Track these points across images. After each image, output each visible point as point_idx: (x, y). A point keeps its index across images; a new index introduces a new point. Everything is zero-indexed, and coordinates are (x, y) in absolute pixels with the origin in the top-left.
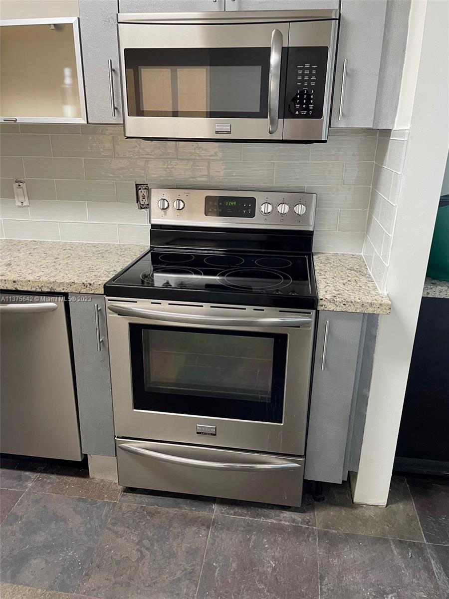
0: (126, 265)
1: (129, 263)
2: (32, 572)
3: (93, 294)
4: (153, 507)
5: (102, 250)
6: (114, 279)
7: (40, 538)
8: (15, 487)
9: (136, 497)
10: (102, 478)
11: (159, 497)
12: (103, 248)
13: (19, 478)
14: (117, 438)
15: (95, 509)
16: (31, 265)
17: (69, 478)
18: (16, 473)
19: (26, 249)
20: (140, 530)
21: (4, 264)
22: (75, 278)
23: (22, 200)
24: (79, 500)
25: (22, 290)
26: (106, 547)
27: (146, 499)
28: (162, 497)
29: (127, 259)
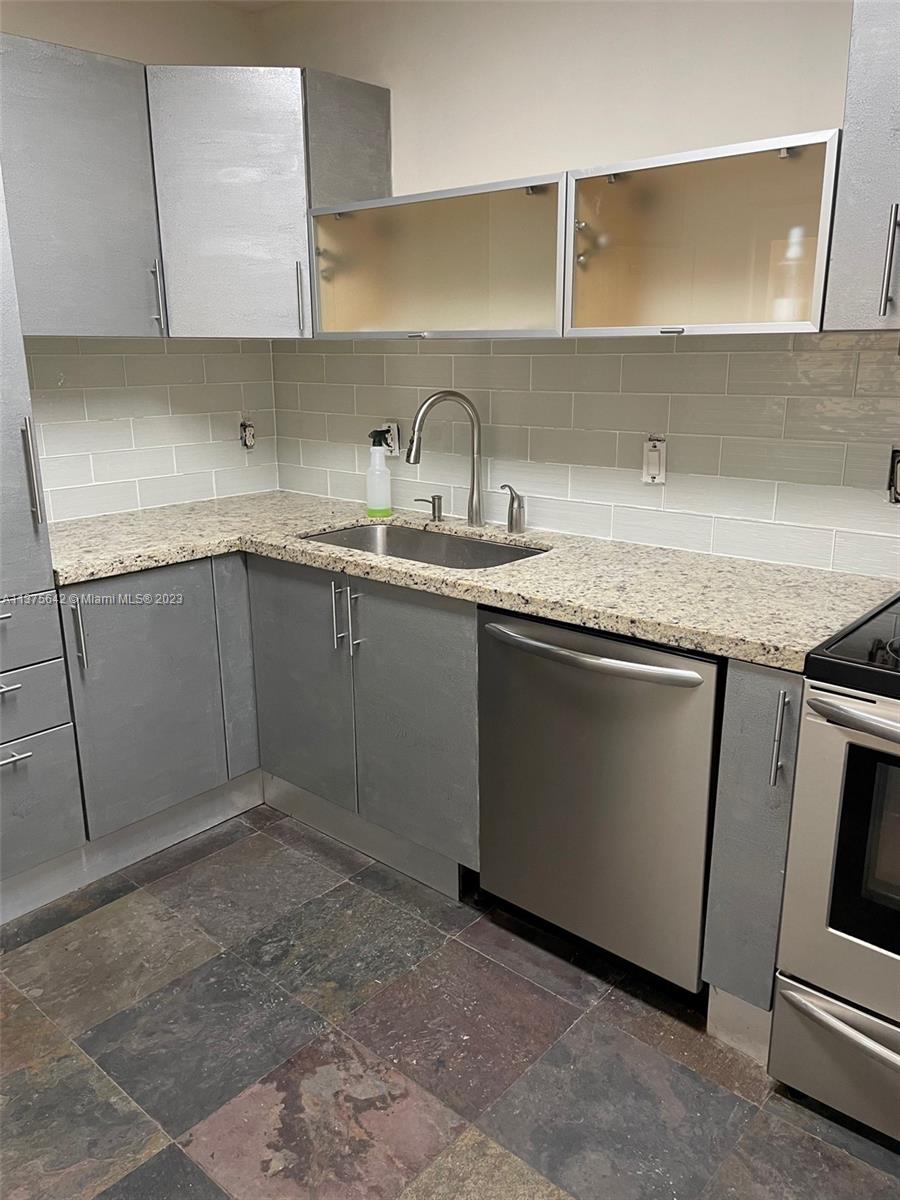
0: (853, 618)
1: (858, 616)
2: (585, 1173)
3: (780, 668)
4: (839, 1150)
5: (797, 580)
6: (827, 645)
7: (606, 1114)
8: (569, 998)
9: (804, 1113)
10: (732, 1044)
11: (853, 1134)
12: (797, 577)
13: (576, 982)
14: (781, 974)
15: (713, 1102)
16: (660, 594)
17: (665, 1016)
18: (573, 971)
19: (648, 562)
20: (805, 1187)
21: (614, 588)
22: (746, 632)
23: (654, 472)
24: (683, 1069)
25: (643, 638)
26: (729, 1190)
27: (821, 1125)
28: (860, 1137)
29: (852, 607)
